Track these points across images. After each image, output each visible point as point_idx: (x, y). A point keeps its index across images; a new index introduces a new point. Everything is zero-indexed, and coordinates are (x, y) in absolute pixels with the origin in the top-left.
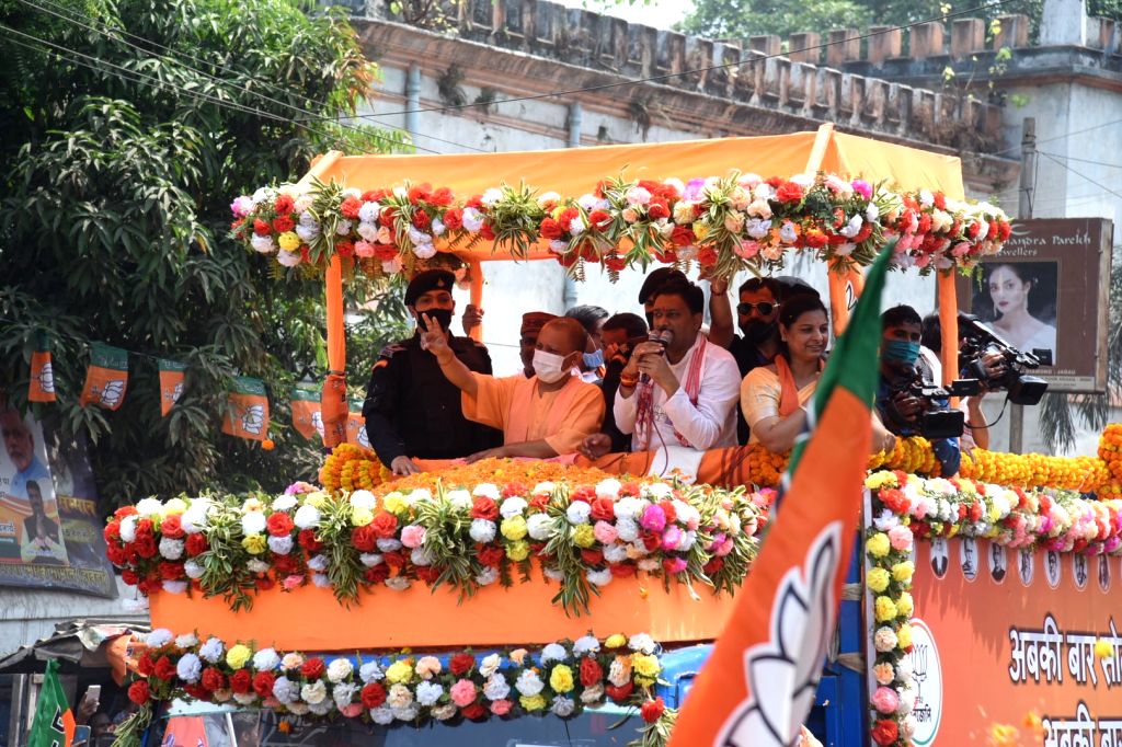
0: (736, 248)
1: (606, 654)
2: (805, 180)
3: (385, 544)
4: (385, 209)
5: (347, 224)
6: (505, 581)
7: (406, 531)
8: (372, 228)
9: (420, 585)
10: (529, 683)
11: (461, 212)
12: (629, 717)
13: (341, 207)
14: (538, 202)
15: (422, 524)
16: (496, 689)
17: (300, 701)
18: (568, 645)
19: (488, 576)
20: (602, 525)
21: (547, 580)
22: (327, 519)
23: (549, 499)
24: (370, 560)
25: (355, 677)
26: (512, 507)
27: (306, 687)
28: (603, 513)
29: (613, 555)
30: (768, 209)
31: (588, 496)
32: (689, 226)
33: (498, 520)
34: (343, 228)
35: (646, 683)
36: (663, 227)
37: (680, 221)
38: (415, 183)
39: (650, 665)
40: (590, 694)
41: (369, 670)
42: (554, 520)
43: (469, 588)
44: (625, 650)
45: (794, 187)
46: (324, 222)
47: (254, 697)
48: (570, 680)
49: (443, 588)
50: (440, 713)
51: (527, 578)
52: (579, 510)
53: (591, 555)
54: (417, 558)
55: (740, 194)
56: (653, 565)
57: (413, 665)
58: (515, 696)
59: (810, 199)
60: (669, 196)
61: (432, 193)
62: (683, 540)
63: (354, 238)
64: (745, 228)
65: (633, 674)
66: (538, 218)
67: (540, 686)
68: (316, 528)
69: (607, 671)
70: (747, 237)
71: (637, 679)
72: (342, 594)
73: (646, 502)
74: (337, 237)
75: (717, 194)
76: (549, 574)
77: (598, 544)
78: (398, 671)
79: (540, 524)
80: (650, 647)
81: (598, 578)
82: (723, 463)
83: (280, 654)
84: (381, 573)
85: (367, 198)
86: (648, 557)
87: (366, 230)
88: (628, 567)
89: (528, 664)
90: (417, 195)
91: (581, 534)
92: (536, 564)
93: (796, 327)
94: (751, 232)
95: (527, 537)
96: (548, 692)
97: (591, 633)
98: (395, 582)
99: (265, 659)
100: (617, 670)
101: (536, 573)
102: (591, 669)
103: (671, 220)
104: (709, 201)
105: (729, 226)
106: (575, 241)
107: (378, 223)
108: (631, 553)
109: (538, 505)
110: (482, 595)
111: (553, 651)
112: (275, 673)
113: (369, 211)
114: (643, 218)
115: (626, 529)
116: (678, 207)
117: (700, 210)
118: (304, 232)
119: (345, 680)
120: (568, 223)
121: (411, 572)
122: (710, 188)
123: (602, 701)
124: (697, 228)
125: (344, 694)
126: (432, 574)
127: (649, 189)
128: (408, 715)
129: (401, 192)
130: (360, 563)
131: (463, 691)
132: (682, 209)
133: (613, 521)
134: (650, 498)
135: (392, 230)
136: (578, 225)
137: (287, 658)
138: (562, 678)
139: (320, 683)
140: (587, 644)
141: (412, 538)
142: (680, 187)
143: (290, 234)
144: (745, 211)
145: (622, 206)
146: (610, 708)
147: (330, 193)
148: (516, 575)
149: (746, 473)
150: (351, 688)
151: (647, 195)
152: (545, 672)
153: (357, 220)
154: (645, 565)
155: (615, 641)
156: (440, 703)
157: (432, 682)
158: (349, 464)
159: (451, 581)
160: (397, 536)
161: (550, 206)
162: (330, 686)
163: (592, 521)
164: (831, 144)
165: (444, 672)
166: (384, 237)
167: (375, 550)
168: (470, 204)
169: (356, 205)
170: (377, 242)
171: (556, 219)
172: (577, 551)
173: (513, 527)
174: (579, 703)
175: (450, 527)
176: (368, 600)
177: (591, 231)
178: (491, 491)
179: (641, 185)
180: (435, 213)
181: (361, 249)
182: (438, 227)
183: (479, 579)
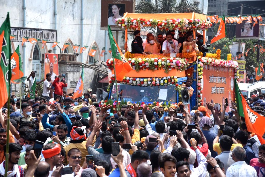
0: (184, 28)
1: (171, 79)
2: (192, 19)
3: (143, 65)
4: (137, 21)
5: (132, 23)
6: (158, 70)
7: (146, 63)
8: (135, 24)
9: (147, 70)
10: (162, 82)
11: (147, 22)
12: (174, 86)
13: (131, 21)
14: (157, 21)
15: (148, 62)
16: (158, 82)
17: (133, 83)
18: (166, 77)
19: (156, 69)
20: (171, 63)
21: (163, 69)
22: (136, 61)
23: (164, 60)
24: (141, 67)
25: (140, 81)
26: (160, 60)
27: (134, 82)
28: (171, 61)
29: (172, 67)
30: (188, 23)
31: (169, 59)
32: (177, 25)
33: (158, 62)
34: (131, 23)
35: (176, 82)
36: (174, 25)
37: (176, 24)
38: (140, 18)
39: (177, 80)
40: (169, 83)
41: (142, 80)
42: (165, 62)
43: (153, 70)
44: (173, 78)
45: (191, 21)
46: (128, 23)
47: (126, 83)
48: (167, 81)
49: (150, 70)
50: (150, 85)
51: (161, 69)
52: (168, 61)
53: (170, 67)
54: (147, 67)
55: (184, 21)
56: (177, 68)
57: (147, 79)
58: (160, 83)
59: (193, 22)
60: (175, 21)
61: (143, 19)
62: (180, 65)
63: (132, 25)
64: (185, 26)
65: (174, 81)
66: (157, 23)
67: (163, 82)
68: (134, 63)
69: (171, 80)
70: (185, 27)
71: (175, 81)
72: (137, 71)
73: (176, 60)
74: (130, 25)
75: (182, 21)
76: (164, 69)
77: (170, 65)
78: (145, 80)
79: (163, 63)
80: (176, 77)
81: (170, 69)
82: (179, 55)
83: (130, 78)
84: (142, 68)
85: (134, 20)
86: (176, 67)
87: (134, 24)
88: (174, 68)
89: (162, 79)
90: (141, 20)
91: (169, 64)
92: (162, 67)
93: (188, 38)
94: (186, 26)
95: (161, 64)
96: (164, 83)
97: (169, 76)
98: (144, 69)
99: (128, 78)
100: (173, 80)
101: (162, 69)
102: (170, 80)
103: (175, 24)
104: (181, 22)
105: (183, 25)
106: (163, 26)
107: (136, 23)
108: (174, 66)
109: (163, 60)
110: (155, 71)
111: (165, 78)
112: (129, 80)
113: (135, 21)
114: (171, 24)
115: (174, 64)
116: (176, 22)
117: (179, 23)
118: (126, 24)
119: (139, 81)
120: (161, 24)
121: (146, 68)
122: (180, 20)
123: (170, 84)
124: (179, 25)
125: (138, 83)
126: (149, 69)
127: (172, 20)
128: (146, 85)
129: (139, 19)
130: (140, 67)
131: (153, 83)
132: (177, 23)
133: (172, 62)
134: (177, 60)
135: (138, 24)
136: (163, 24)
137: (131, 78)
138: (166, 81)
139: (135, 81)
140: (169, 77)
141: (147, 64)
142: (176, 20)
143: (124, 24)
144: (185, 23)
145: (169, 22)
146: (171, 85)
147: (129, 19)
148: (159, 69)
149: (182, 56)
150: (139, 82)
151: (171, 21)
152: (164, 80)
153: (133, 23)
154: (176, 68)
155: (172, 77)
156: (150, 84)
157: (150, 81)
158: (129, 54)
159: (151, 69)
160: (145, 64)
161: (159, 22)
162: (136, 82)
163: (170, 62)
164: (194, 14)
165: (151, 80)
166: (137, 25)
167: (142, 65)
168: (148, 21)
169: (133, 21)
170: (136, 26)
171: (160, 23)
172: (168, 66)
173: (160, 63)
174: (168, 84)
175: (152, 63)
176: (140, 71)
177: (164, 25)
178: (157, 59)
179: (171, 19)
180: (143, 22)
181: (133, 26)
182: (144, 24)
183: (155, 69)
